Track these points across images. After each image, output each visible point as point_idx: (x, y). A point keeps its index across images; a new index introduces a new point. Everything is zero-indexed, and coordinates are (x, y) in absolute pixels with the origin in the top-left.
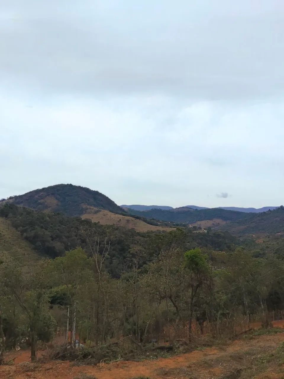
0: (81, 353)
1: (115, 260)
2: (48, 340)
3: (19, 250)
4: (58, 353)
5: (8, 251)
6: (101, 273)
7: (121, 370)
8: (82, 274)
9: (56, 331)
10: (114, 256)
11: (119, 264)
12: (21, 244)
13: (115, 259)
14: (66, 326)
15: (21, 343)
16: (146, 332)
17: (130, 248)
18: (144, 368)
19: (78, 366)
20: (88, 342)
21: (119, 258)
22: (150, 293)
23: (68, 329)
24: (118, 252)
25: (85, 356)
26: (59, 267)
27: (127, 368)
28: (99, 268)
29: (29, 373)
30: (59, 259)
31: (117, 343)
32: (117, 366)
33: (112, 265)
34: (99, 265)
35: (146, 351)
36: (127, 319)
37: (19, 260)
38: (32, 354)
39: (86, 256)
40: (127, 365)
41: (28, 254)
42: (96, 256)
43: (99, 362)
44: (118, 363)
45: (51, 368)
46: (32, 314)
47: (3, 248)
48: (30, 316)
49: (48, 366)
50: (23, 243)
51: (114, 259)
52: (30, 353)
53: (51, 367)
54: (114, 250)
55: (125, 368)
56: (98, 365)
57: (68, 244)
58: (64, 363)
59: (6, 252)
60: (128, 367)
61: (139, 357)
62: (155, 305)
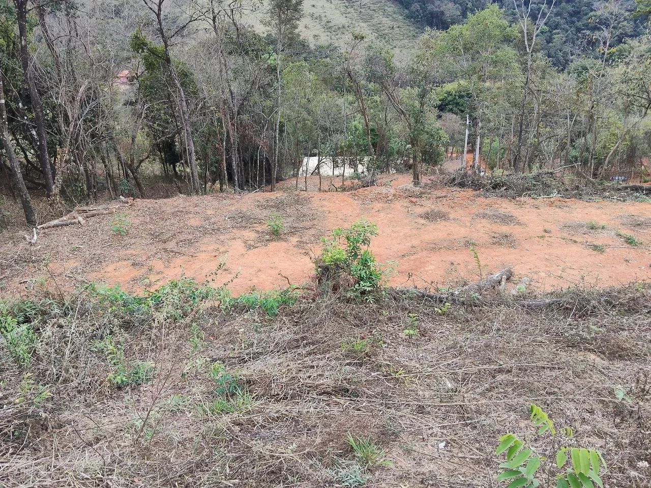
0: (490, 181)
1: (557, 36)
2: (435, 163)
3: (385, 20)
4: (454, 179)
5: (367, 22)
6: (532, 56)
7: (557, 210)
8: (497, 56)
9: (447, 151)
10: (557, 26)
11: (565, 42)
12: (386, 8)
13: (558, 34)
14: (463, 146)
15: (396, 164)
16: (606, 162)
17: (592, 10)
18: (599, 212)
19: (486, 198)
20: (498, 171)
21: (567, 31)
22: (628, 95)
23: (466, 149)
24: (566, 19)
25: (496, 186)
26: (456, 43)
27: (567, 209)
28: (530, 46)
29: (413, 199)
30: (455, 29)
31: (552, 173)
32: (551, 204)
33: (551, 44)
34: (530, 40)
35: (604, 190)
36: (572, 141)
37: (385, 38)
38: (414, 179)
39: (505, 22)
40: (569, 204)
41: (398, 27)
42: (525, 23)
43: (520, 195)
44: (552, 200)
45: (445, 197)
46: (412, 120)
47: (358, 18)
48: (410, 124)
49: (439, 193)
50: (391, 6)
51: (555, 34)
52: (412, 176)
53: (444, 194)
54: (557, 15)
55: (565, 208)
56: (518, 199)
57: (469, 6)
58: (464, 191)
59: (363, 24)
60: (569, 207)
61: (590, 197)
62: (633, 119)
